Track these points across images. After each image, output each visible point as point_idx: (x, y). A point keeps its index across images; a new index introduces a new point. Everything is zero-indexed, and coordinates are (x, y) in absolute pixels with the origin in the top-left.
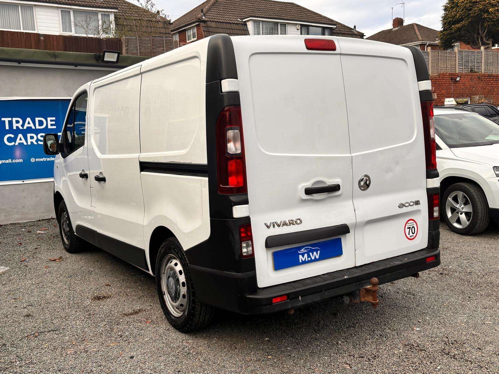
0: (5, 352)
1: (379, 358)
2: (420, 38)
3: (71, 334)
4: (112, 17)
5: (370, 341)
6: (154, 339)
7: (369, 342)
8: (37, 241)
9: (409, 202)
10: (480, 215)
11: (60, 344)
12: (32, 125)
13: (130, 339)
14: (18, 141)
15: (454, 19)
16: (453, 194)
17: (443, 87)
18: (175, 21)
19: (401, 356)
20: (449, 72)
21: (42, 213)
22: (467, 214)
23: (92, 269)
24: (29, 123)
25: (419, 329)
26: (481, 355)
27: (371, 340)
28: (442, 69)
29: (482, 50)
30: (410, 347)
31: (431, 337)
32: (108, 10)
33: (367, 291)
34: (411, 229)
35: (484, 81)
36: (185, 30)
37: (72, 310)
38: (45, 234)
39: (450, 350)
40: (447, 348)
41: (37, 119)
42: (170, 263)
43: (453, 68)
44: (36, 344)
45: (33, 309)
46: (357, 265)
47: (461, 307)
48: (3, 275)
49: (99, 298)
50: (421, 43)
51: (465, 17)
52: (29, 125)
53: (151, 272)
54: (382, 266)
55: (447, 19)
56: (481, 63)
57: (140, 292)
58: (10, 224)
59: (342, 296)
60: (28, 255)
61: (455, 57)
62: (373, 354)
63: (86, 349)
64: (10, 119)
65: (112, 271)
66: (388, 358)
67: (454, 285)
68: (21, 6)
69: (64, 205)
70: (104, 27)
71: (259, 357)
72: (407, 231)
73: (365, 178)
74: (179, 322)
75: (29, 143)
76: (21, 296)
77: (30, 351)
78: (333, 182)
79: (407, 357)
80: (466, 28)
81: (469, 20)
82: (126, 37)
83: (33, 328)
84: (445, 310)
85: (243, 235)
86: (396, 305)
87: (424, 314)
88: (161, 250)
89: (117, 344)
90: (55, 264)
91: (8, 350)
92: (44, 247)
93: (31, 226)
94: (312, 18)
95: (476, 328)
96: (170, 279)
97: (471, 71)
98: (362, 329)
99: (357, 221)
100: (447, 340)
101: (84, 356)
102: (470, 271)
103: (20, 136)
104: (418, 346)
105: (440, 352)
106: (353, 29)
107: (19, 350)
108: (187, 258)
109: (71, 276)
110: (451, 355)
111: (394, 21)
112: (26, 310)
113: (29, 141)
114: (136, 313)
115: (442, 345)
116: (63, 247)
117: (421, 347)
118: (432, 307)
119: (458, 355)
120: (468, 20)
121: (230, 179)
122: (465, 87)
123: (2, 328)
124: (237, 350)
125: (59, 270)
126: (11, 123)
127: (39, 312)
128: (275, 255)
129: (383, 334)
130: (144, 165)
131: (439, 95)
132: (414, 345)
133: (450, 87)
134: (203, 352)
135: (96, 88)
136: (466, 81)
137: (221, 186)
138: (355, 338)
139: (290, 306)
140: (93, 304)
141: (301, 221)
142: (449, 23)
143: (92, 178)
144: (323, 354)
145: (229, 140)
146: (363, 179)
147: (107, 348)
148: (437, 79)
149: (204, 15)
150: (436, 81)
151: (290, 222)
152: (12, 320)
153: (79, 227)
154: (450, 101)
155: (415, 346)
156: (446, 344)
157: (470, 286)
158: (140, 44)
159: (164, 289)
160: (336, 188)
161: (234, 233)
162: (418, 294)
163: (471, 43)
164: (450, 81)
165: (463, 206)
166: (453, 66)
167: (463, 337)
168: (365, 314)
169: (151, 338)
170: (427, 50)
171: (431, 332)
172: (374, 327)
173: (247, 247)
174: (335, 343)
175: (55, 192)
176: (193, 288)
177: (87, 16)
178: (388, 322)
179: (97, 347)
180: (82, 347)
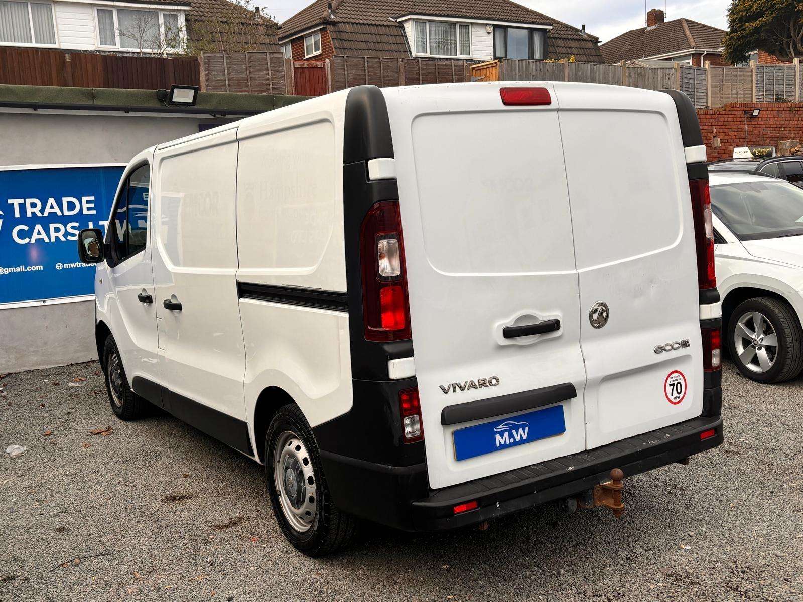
0: (29, 591)
1: (626, 597)
2: (693, 44)
3: (131, 561)
4: (181, 20)
5: (611, 569)
6: (264, 568)
7: (608, 571)
8: (69, 400)
9: (671, 342)
10: (790, 351)
11: (116, 578)
12: (56, 210)
13: (226, 568)
14: (35, 236)
15: (749, 14)
16: (746, 317)
17: (729, 127)
18: (285, 22)
19: (660, 594)
20: (740, 103)
21: (76, 352)
22: (769, 349)
23: (161, 449)
24: (52, 207)
25: (689, 548)
26: (790, 591)
27: (612, 566)
28: (729, 98)
29: (796, 64)
30: (675, 578)
31: (710, 562)
32: (176, 7)
33: (606, 490)
34: (675, 387)
35: (799, 116)
36: (302, 38)
37: (131, 520)
38: (81, 388)
39: (739, 583)
40: (735, 579)
41: (65, 200)
42: (289, 445)
43: (746, 96)
44: (76, 578)
45: (68, 518)
46: (589, 448)
47: (758, 509)
48: (16, 460)
49: (173, 499)
50: (694, 52)
51: (767, 10)
52: (52, 210)
53: (257, 458)
54: (628, 449)
55: (737, 13)
56: (794, 85)
57: (240, 488)
58: (25, 371)
59: (564, 499)
60: (55, 424)
61: (751, 76)
62: (615, 590)
63: (156, 587)
64: (21, 201)
65: (192, 451)
66: (640, 597)
67: (747, 471)
68: (31, 3)
69: (112, 343)
70: (169, 36)
71: (433, 598)
72: (669, 389)
73: (600, 308)
74: (304, 540)
75: (53, 240)
76: (49, 496)
77: (68, 589)
78: (549, 316)
79: (670, 595)
80: (768, 27)
81: (774, 15)
82: (206, 55)
83: (71, 551)
84: (732, 514)
85: (405, 406)
86: (653, 507)
87: (698, 523)
88: (274, 424)
89: (205, 577)
90: (100, 440)
91: (33, 589)
92: (81, 411)
93: (59, 374)
94: (513, 14)
95: (783, 545)
96: (289, 470)
97: (778, 99)
98: (597, 549)
99: (588, 378)
100: (735, 566)
101: (154, 598)
102: (774, 447)
103: (38, 227)
104: (688, 577)
105: (723, 587)
106: (580, 31)
107: (51, 588)
108: (315, 439)
109: (127, 461)
110: (741, 591)
111: (649, 14)
112: (58, 519)
113: (53, 235)
114: (234, 523)
115: (726, 575)
116: (111, 411)
117: (693, 578)
118: (710, 510)
119: (753, 590)
120: (772, 14)
121: (383, 316)
122: (768, 126)
123: (22, 551)
124: (397, 586)
125: (108, 451)
126: (22, 207)
127: (79, 524)
128: (457, 435)
129: (631, 556)
130: (244, 288)
131: (724, 141)
132: (681, 574)
133: (742, 127)
134: (343, 589)
135: (163, 159)
136: (769, 116)
137: (370, 328)
138: (587, 564)
139: (482, 518)
140: (164, 509)
141: (498, 381)
142: (741, 20)
143: (158, 303)
144: (535, 590)
145: (382, 255)
146: (596, 310)
147: (191, 584)
148: (721, 113)
149: (334, 12)
150: (719, 116)
151: (480, 381)
152: (36, 537)
153: (138, 380)
154: (742, 153)
155: (682, 577)
156: (733, 573)
157: (773, 472)
158: (229, 66)
159: (278, 487)
160: (553, 326)
161: (392, 404)
162: (688, 488)
163: (777, 52)
164: (743, 116)
165: (762, 336)
166: (746, 92)
167: (760, 561)
168: (603, 523)
169: (260, 567)
170: (704, 66)
171: (709, 553)
172: (617, 544)
173: (413, 424)
174: (554, 572)
175: (98, 321)
176: (326, 487)
177: (140, 19)
178: (640, 537)
179: (174, 582)
180: (151, 582)
